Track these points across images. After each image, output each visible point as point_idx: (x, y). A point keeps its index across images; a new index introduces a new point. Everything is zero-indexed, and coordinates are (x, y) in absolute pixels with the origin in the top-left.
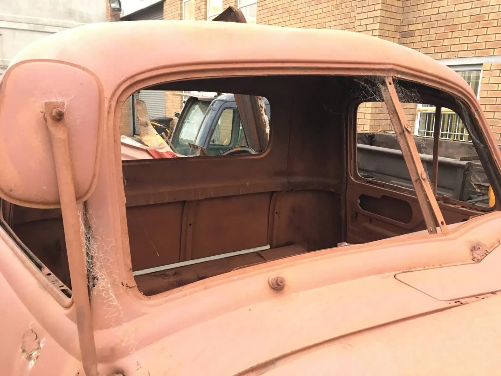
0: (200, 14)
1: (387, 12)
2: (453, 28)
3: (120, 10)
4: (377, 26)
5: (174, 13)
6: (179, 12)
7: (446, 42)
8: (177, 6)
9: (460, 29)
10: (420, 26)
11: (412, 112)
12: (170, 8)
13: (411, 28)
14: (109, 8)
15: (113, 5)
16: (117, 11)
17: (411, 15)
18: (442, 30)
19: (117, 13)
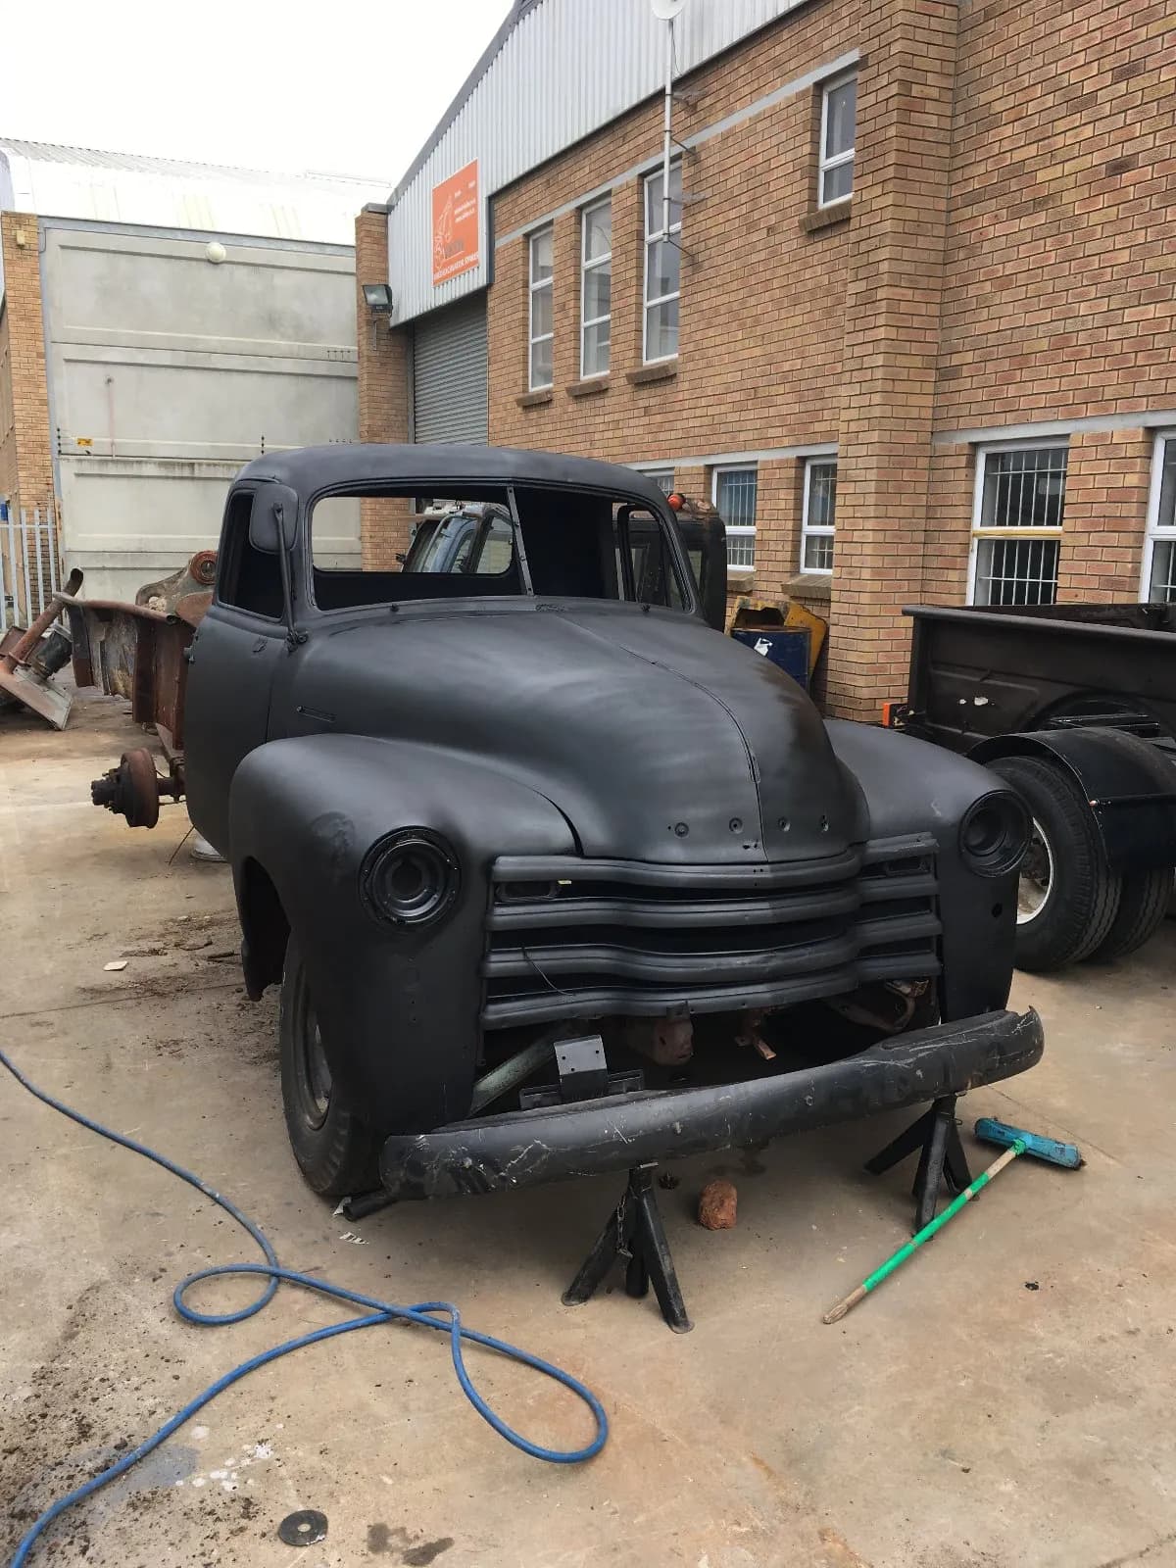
0: (566, 322)
1: (900, 330)
2: (1021, 360)
3: (388, 308)
4: (880, 360)
5: (509, 318)
6: (520, 315)
7: (1012, 391)
8: (517, 301)
9: (1033, 364)
10: (969, 357)
11: (961, 537)
12: (502, 306)
13: (956, 360)
14: (364, 305)
15: (372, 298)
16: (381, 311)
17: (956, 333)
18: (1006, 364)
19: (382, 315)
